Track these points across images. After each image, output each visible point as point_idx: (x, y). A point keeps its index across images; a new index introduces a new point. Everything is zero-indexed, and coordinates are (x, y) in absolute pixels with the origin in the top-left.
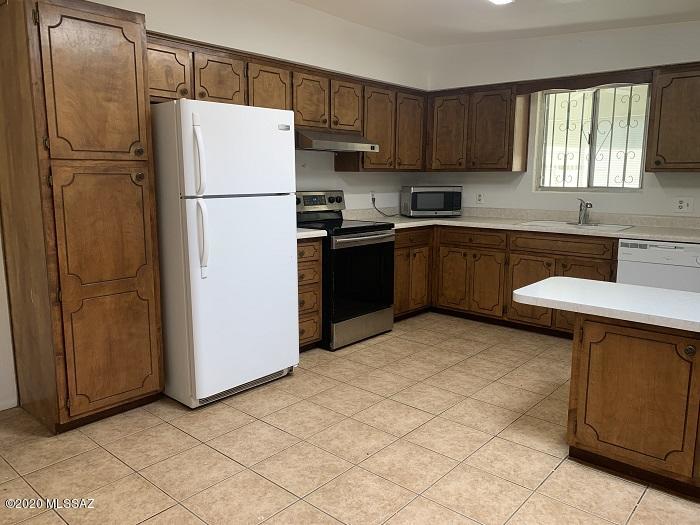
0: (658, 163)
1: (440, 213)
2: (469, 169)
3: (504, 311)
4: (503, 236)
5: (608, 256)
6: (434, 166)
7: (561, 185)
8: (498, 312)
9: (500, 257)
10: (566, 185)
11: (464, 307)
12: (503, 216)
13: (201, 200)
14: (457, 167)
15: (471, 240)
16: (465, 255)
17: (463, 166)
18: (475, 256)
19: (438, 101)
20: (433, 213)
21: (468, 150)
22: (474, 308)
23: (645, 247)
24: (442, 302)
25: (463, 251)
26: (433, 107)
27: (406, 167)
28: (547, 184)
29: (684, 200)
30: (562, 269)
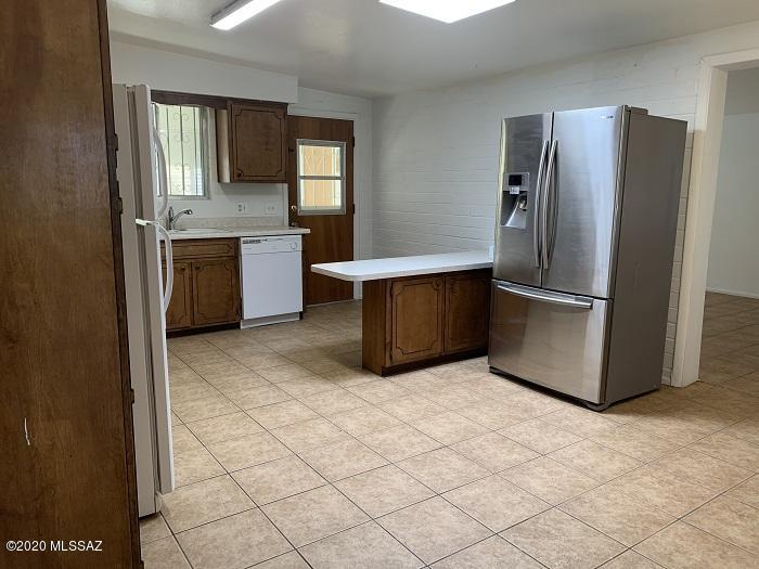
0: (239, 175)
5: (231, 253)
23: (258, 242)
29: (242, 204)
30: (195, 273)
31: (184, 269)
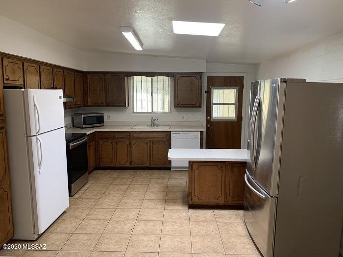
0: (178, 104)
1: (96, 125)
2: (107, 106)
3: (131, 163)
4: (128, 134)
5: (167, 138)
6: (89, 104)
7: (141, 111)
8: (128, 164)
9: (127, 142)
10: (143, 111)
11: (112, 165)
12: (121, 125)
13: (38, 137)
14: (101, 105)
15: (114, 136)
16: (112, 143)
17: (104, 104)
18: (116, 143)
19: (89, 76)
20: (92, 125)
21: (106, 98)
22: (118, 165)
23: (179, 133)
24: (102, 164)
25: (111, 141)
26: (87, 79)
27: (79, 105)
28: (135, 111)
29: (184, 116)
30: (152, 144)
31: (147, 143)
